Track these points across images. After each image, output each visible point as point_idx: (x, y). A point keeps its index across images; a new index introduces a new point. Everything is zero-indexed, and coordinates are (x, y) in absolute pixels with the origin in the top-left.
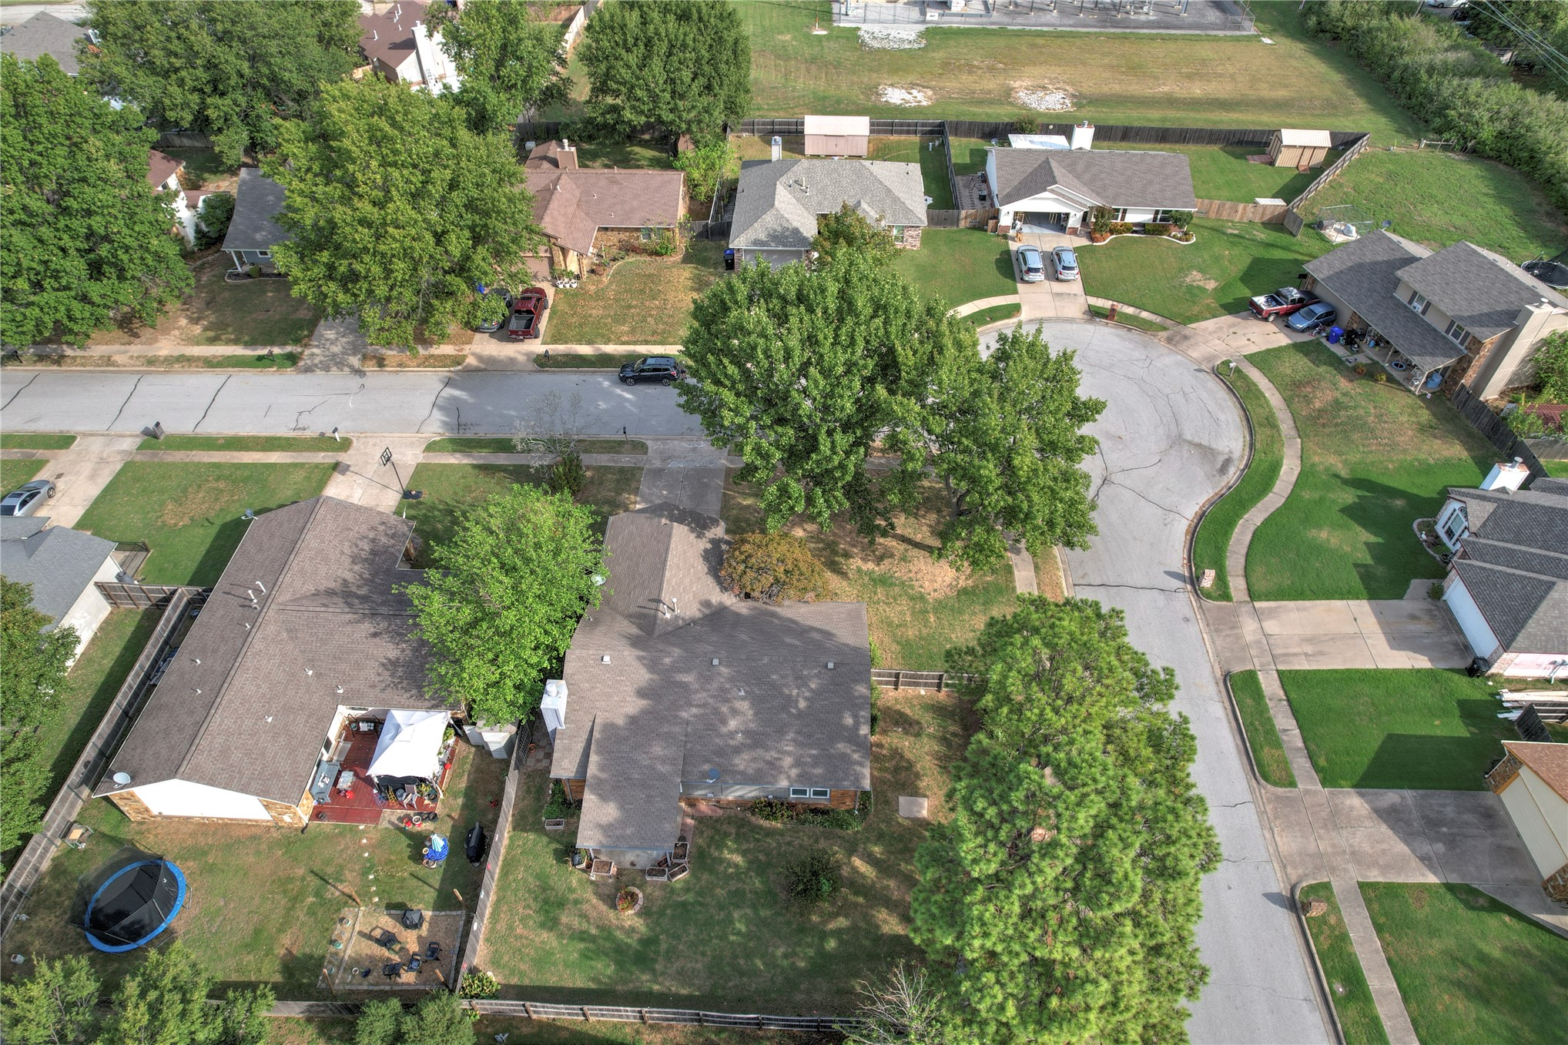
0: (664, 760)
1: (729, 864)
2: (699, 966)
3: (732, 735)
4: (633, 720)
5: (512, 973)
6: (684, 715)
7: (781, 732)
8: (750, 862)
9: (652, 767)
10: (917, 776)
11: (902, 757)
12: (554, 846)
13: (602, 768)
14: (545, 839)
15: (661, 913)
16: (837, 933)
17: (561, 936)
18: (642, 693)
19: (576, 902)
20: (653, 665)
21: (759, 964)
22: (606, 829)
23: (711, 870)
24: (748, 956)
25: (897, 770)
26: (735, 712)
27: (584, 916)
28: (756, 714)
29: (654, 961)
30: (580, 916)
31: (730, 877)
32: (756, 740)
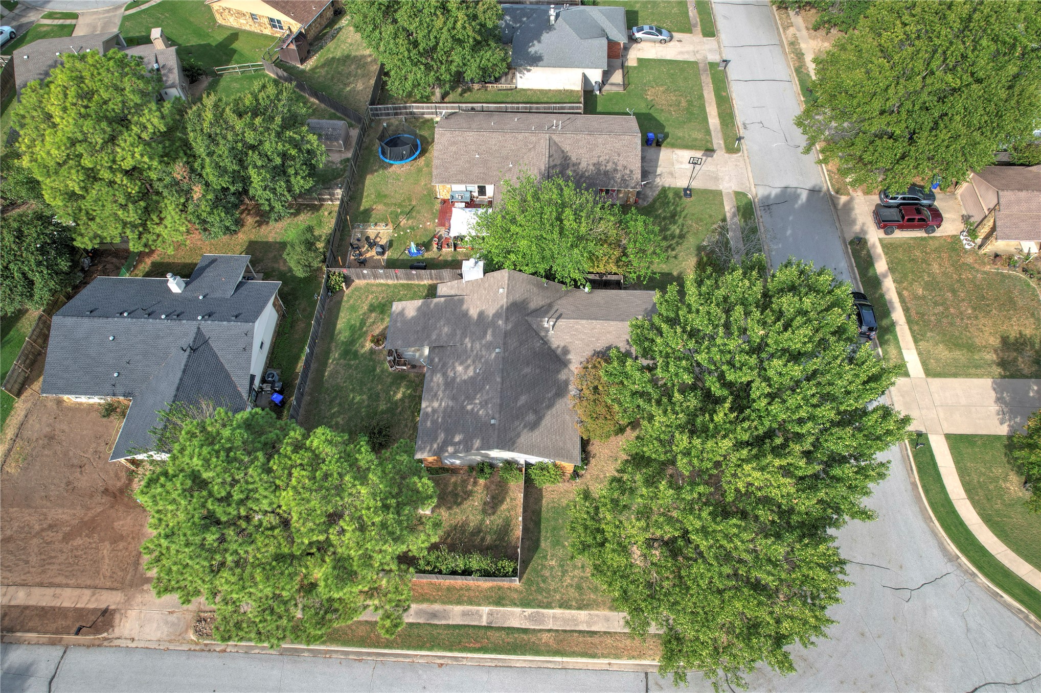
1: (395, 393)
6: (467, 340)
8: (396, 403)
9: (435, 328)
13: (435, 303)
15: (371, 360)
17: (364, 314)
20: (497, 315)
23: (392, 383)
24: (339, 404)
26: (467, 368)
28: (465, 381)
29: (345, 359)
30: (374, 322)
31: (388, 393)
32: (449, 384)
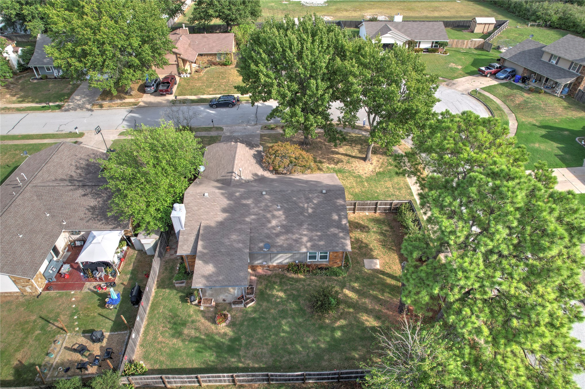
0: (239, 241)
1: (277, 297)
2: (265, 351)
3: (274, 228)
4: (221, 224)
5: (156, 362)
6: (247, 219)
8: (288, 296)
9: (232, 246)
10: (371, 250)
11: (362, 242)
12: (180, 294)
13: (204, 247)
14: (175, 292)
15: (242, 324)
16: (341, 328)
17: (183, 341)
18: (224, 210)
19: (193, 322)
21: (298, 347)
22: (208, 278)
23: (268, 301)
24: (292, 344)
25: (360, 248)
26: (274, 217)
27: (197, 329)
28: (287, 217)
29: (239, 350)
30: (195, 329)
31: (278, 303)
32: (287, 229)
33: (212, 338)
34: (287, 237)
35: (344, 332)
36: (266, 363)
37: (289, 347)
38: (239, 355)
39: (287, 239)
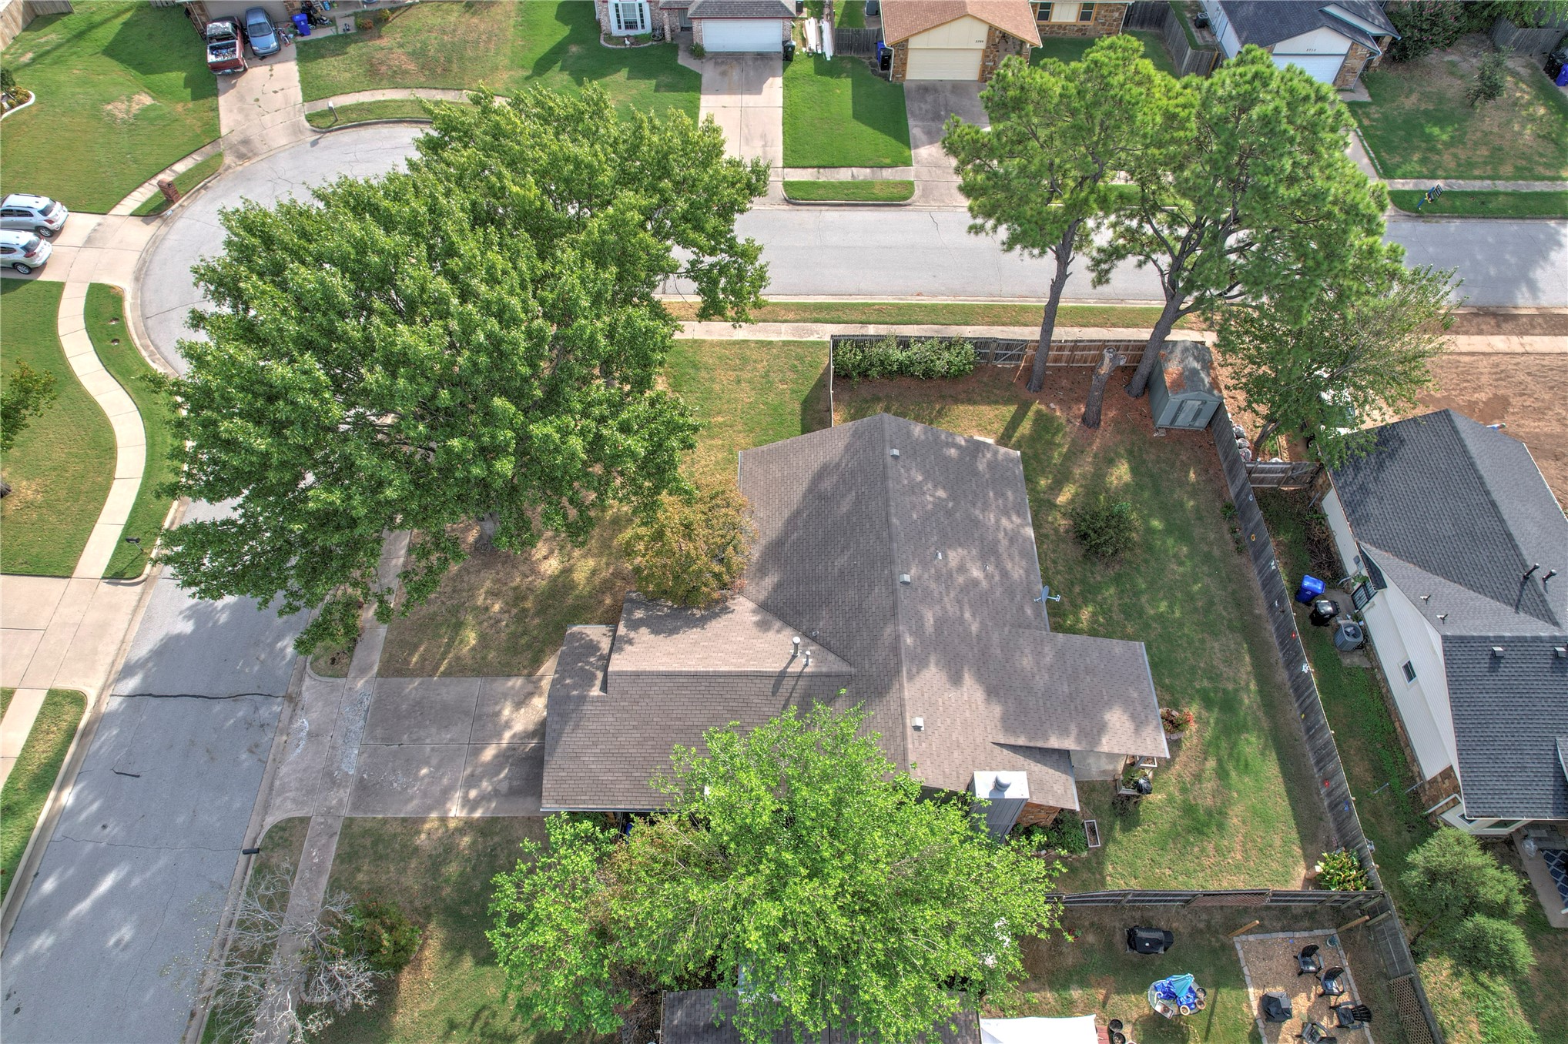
0: (1038, 654)
2: (1217, 645)
3: (989, 576)
4: (993, 692)
6: (975, 628)
7: (976, 523)
9: (1050, 669)
14: (1111, 849)
18: (956, 680)
20: (919, 661)
21: (1196, 589)
26: (962, 569)
32: (989, 552)
33: (1209, 744)
34: (1005, 556)
35: (1150, 516)
36: (1239, 644)
37: (1200, 604)
38: (1237, 691)
39: (1011, 557)
